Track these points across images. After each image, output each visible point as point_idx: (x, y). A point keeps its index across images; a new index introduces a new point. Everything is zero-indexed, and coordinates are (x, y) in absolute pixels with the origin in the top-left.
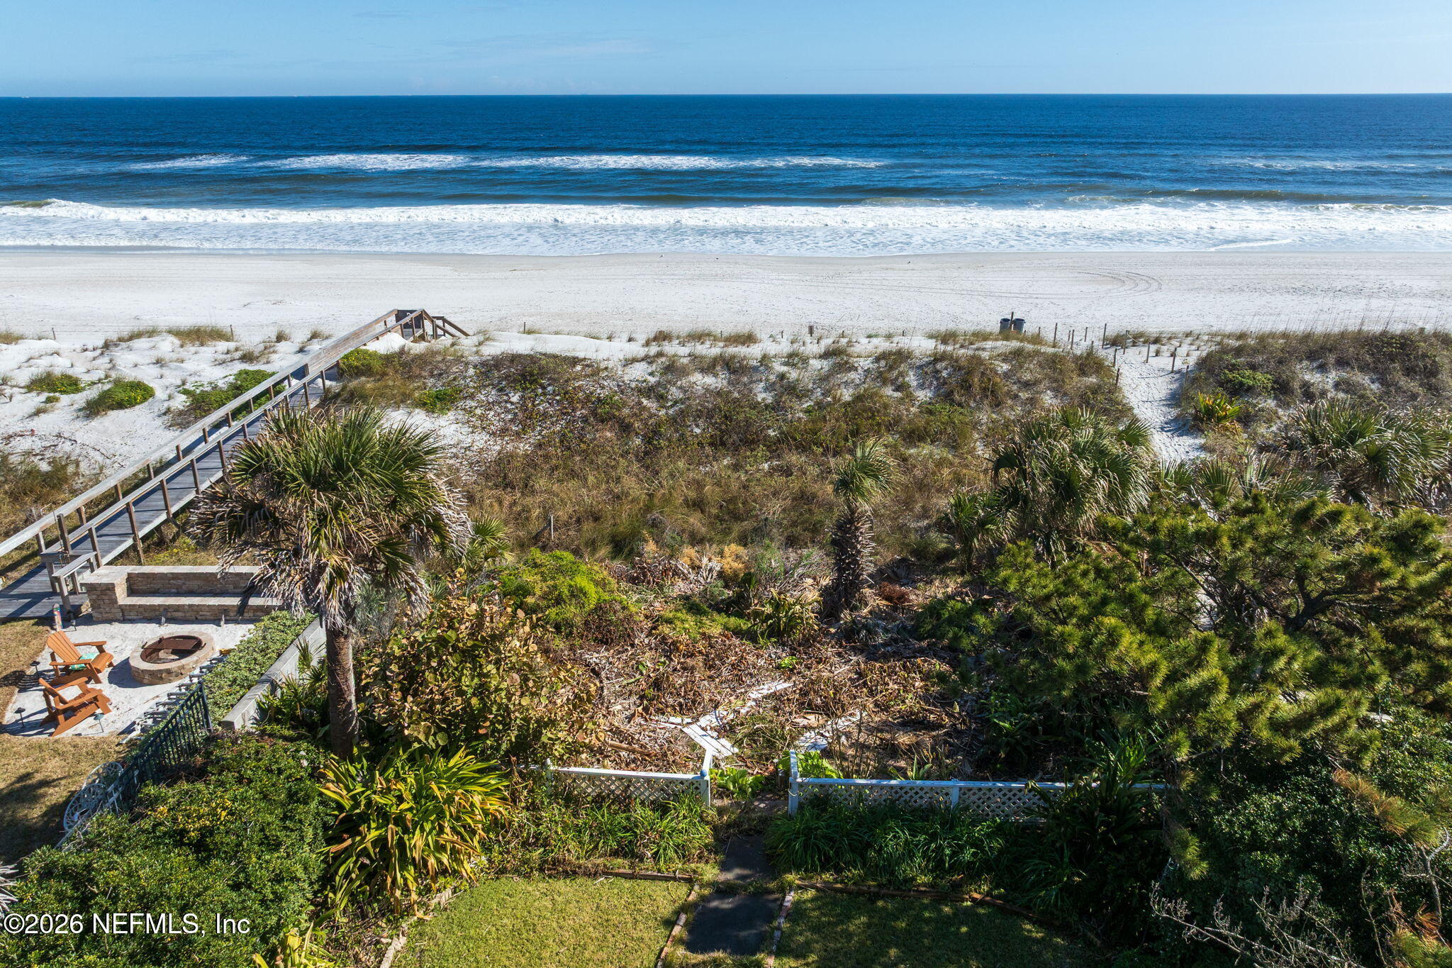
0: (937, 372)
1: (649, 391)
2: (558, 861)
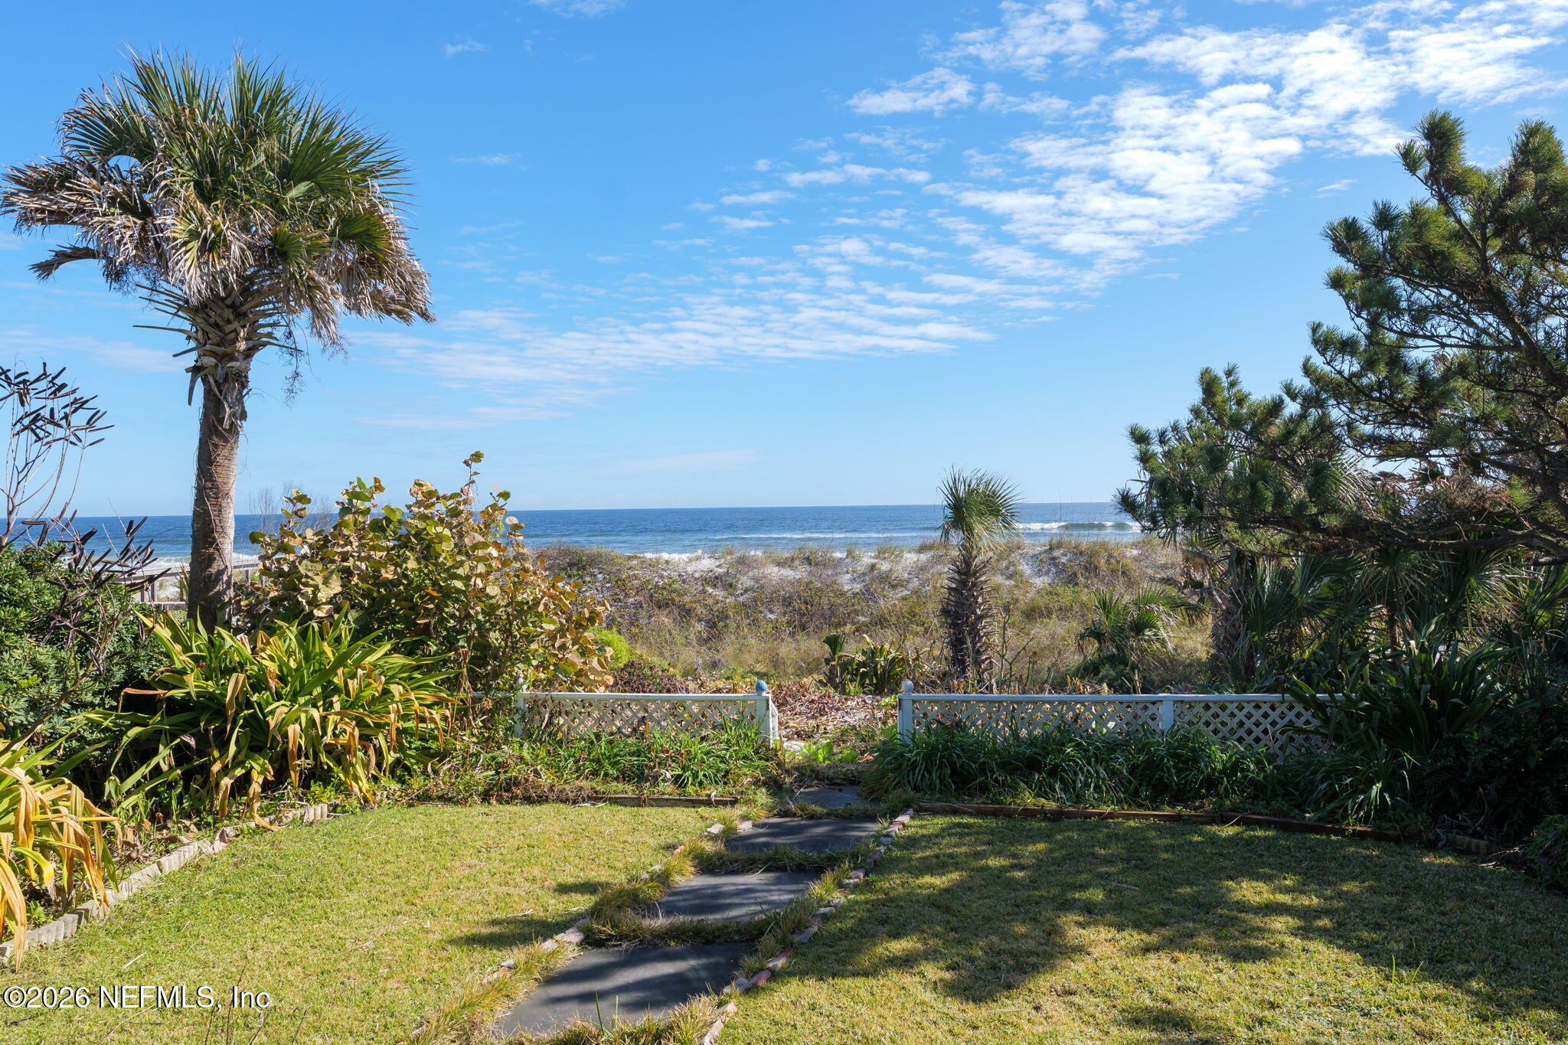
0: (1054, 559)
1: (715, 580)
2: (516, 782)
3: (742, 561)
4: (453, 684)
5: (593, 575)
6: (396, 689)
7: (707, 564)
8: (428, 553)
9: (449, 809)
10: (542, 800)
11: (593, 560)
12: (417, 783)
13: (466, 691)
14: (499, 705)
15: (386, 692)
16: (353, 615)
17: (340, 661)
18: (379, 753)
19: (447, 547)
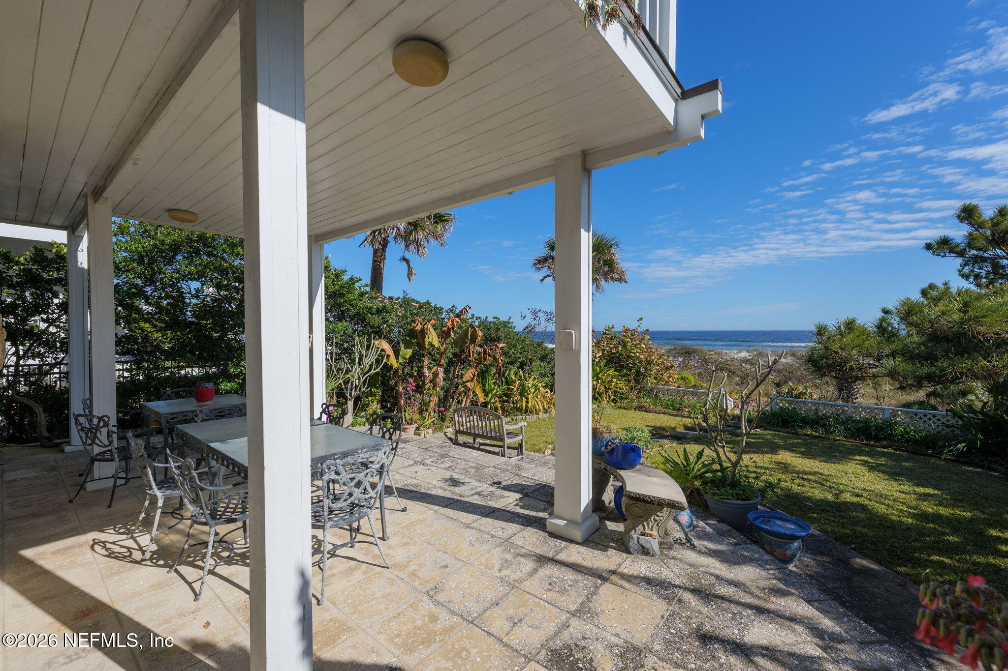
1: (747, 361)
2: (643, 407)
3: (760, 354)
4: (629, 381)
5: (694, 357)
6: (614, 380)
7: (744, 354)
8: (625, 346)
9: (626, 411)
10: (650, 412)
11: (695, 351)
12: (619, 404)
13: (633, 383)
14: (642, 388)
15: (612, 381)
16: (605, 361)
17: (601, 372)
18: (609, 396)
19: (629, 344)
